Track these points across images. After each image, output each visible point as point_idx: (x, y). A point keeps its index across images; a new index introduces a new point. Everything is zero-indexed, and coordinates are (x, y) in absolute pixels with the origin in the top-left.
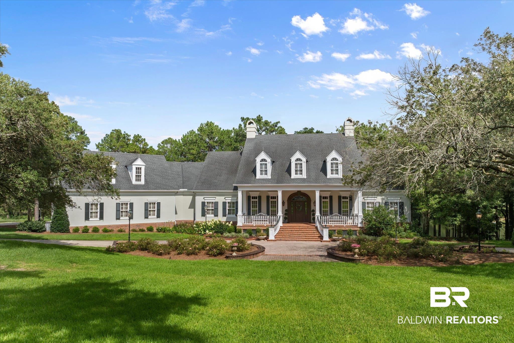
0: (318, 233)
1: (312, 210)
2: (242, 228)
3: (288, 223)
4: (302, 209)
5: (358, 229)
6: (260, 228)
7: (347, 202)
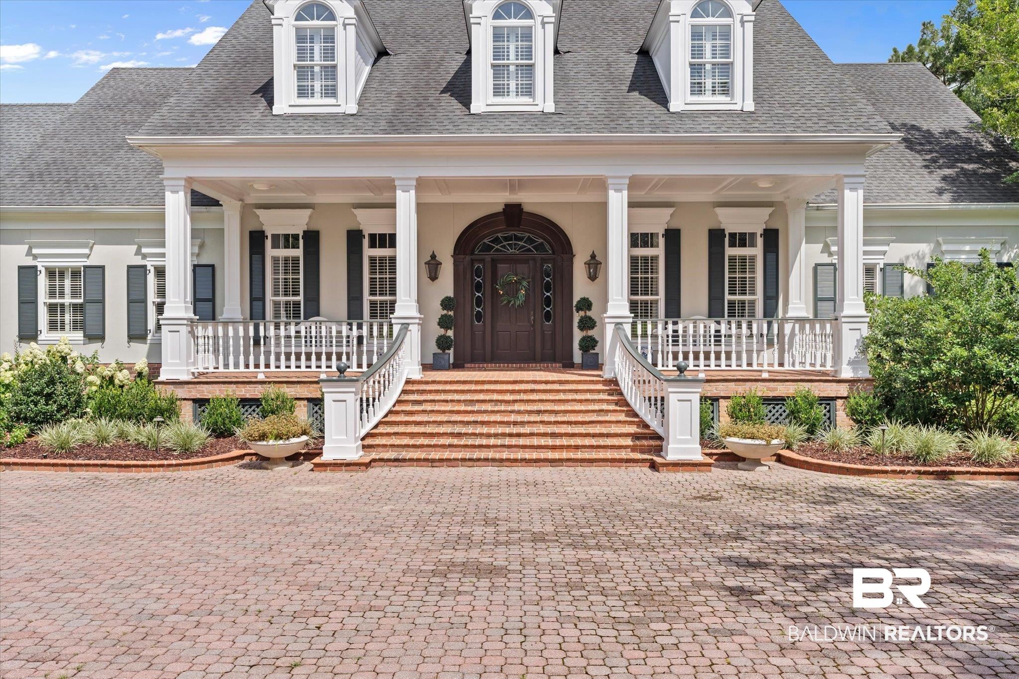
0: (622, 417)
1: (576, 299)
2: (181, 393)
3: (458, 366)
4: (527, 296)
5: (843, 390)
6: (290, 391)
7: (753, 259)
